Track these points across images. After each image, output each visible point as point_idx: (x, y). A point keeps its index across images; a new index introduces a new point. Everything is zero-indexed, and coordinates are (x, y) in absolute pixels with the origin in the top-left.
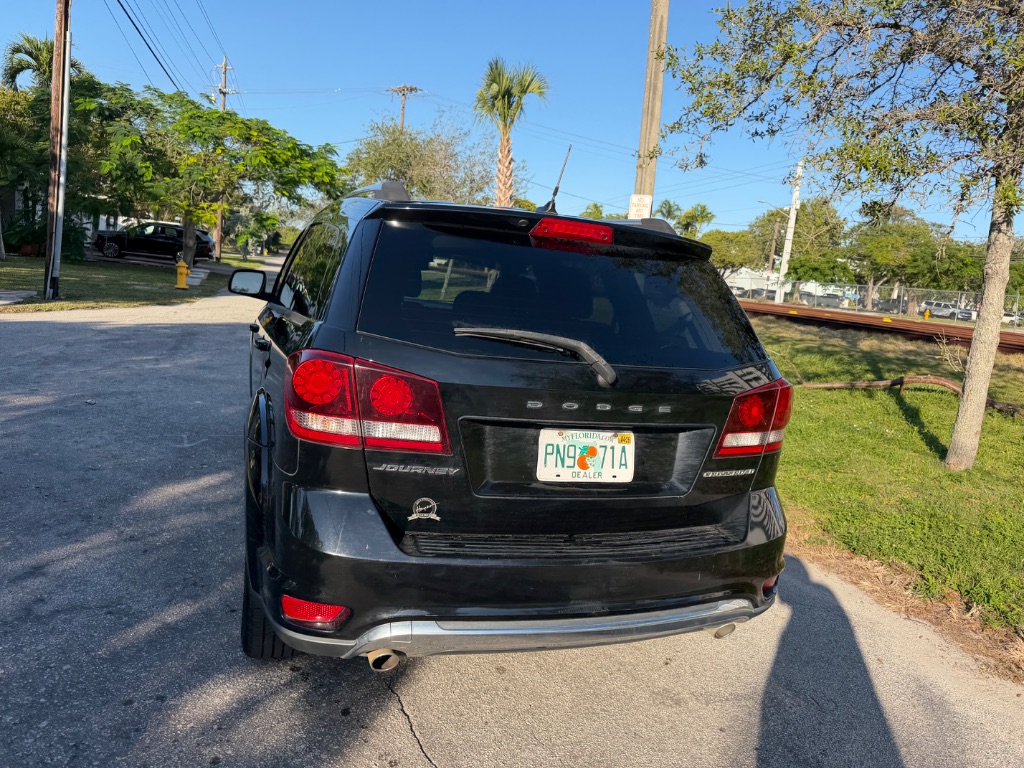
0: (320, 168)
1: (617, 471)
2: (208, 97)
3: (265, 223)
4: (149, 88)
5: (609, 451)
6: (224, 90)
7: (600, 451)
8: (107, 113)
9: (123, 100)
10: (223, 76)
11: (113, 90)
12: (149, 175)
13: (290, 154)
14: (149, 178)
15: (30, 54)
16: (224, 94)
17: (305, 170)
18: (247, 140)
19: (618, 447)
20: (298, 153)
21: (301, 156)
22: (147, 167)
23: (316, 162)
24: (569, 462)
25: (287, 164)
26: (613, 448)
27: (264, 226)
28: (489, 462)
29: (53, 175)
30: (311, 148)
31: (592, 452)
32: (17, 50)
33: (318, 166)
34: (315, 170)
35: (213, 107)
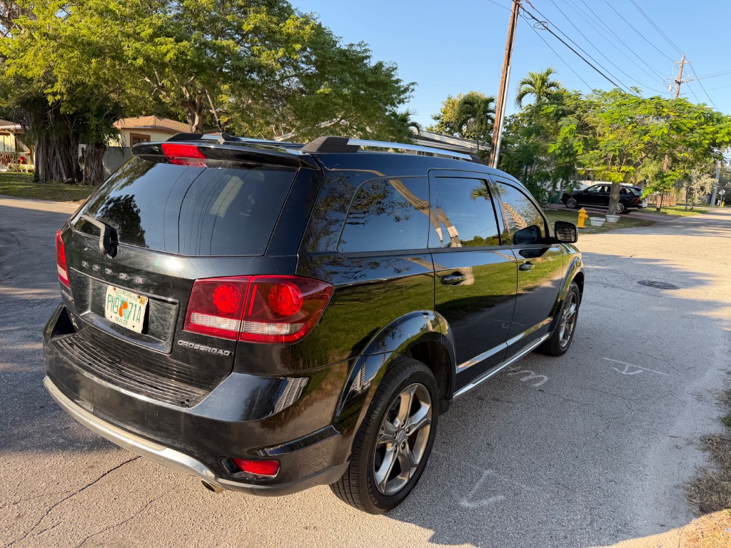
0: (723, 131)
1: (135, 323)
2: (636, 89)
3: (665, 179)
4: (594, 91)
5: (134, 307)
6: (679, 81)
7: (130, 306)
8: (560, 113)
9: (574, 102)
10: (680, 69)
11: (570, 96)
12: (580, 151)
13: (695, 122)
14: (581, 152)
15: (531, 83)
16: (679, 83)
17: (707, 134)
18: (659, 116)
19: (139, 305)
20: (703, 120)
21: (706, 122)
22: (580, 145)
23: (722, 125)
24: (115, 308)
25: (692, 130)
26: (136, 306)
27: (664, 182)
28: (90, 300)
29: (492, 156)
30: (720, 113)
31: (125, 305)
32: (523, 83)
33: (721, 129)
34: (717, 132)
35: (638, 95)
